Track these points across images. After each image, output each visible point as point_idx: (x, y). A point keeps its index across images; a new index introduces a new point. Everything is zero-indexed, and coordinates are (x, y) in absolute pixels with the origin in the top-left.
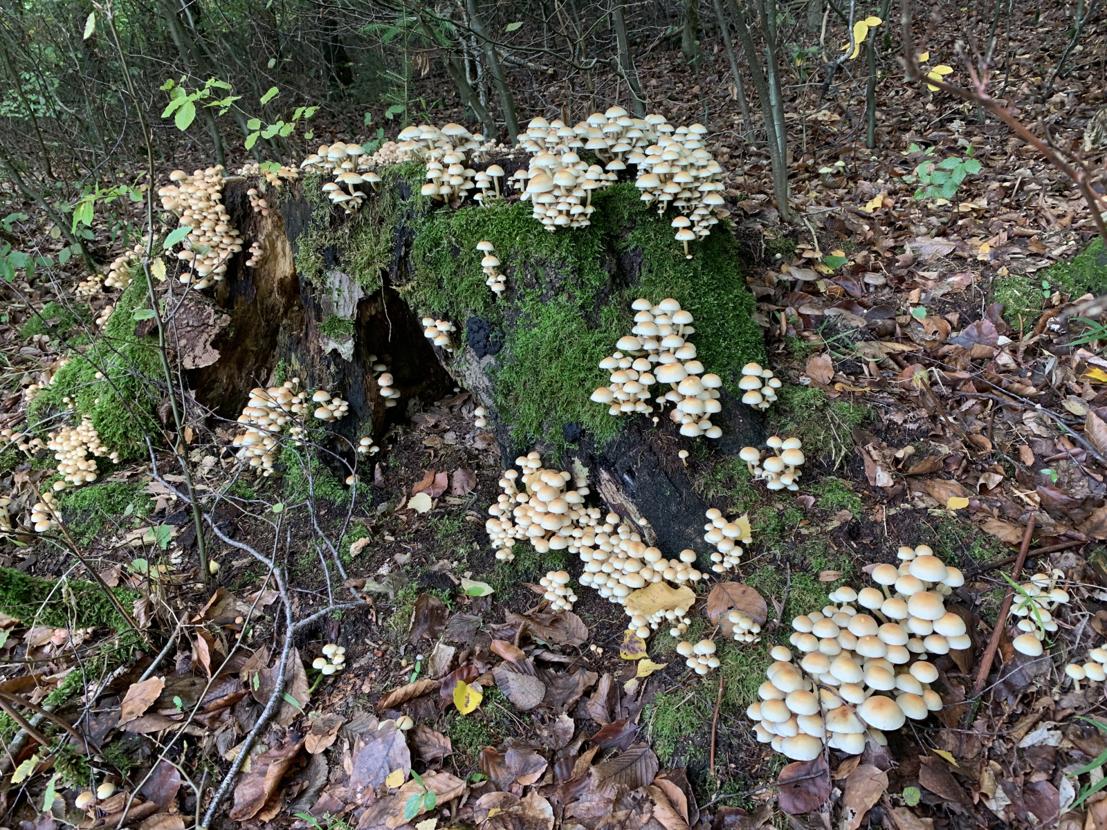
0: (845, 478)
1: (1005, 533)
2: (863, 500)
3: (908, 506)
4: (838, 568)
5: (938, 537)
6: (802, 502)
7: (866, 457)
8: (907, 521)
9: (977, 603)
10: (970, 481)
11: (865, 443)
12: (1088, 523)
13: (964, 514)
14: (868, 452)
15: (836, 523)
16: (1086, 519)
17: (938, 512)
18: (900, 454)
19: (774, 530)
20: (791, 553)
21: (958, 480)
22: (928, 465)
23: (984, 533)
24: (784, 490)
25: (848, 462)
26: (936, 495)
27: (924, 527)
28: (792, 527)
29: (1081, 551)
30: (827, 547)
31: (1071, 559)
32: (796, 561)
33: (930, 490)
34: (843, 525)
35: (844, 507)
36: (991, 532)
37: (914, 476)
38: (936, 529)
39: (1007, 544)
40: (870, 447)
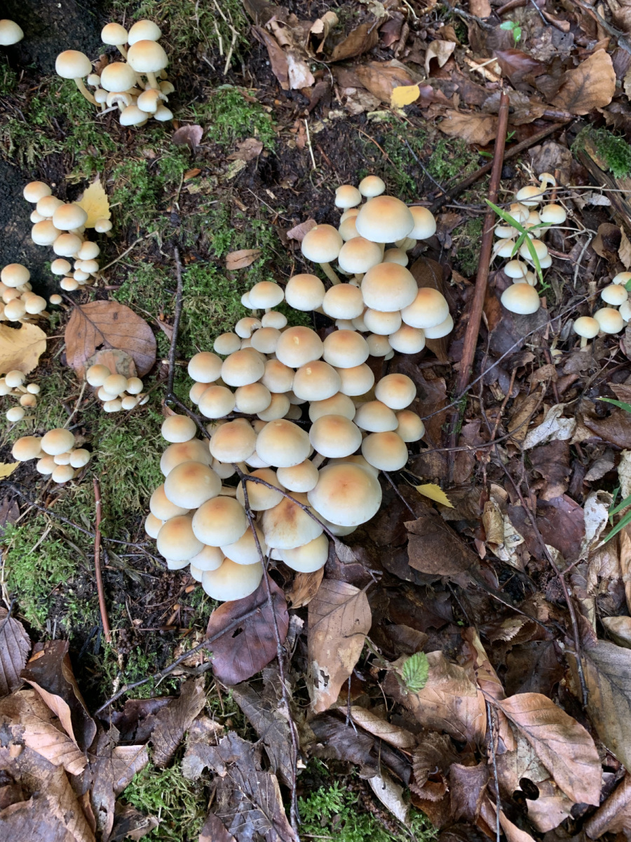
0: (244, 83)
1: (469, 129)
2: (276, 115)
3: (339, 113)
4: (252, 241)
5: (386, 155)
6: (184, 138)
7: (269, 41)
8: (341, 139)
9: (447, 246)
10: (416, 58)
11: (265, 19)
12: (564, 94)
13: (415, 110)
14: (272, 33)
15: (239, 165)
16: (562, 87)
17: (381, 115)
18: (317, 28)
19: (144, 198)
20: (178, 231)
21: (400, 59)
22: (359, 41)
23: (444, 135)
24: (151, 122)
25: (246, 56)
26: (374, 88)
27: (365, 143)
28: (175, 185)
29: (562, 138)
30: (230, 208)
31: (554, 152)
32: (189, 243)
33: (365, 82)
34: (250, 165)
35: (248, 134)
36: (454, 132)
37: (342, 63)
38: (382, 143)
39: (475, 146)
40: (273, 24)
